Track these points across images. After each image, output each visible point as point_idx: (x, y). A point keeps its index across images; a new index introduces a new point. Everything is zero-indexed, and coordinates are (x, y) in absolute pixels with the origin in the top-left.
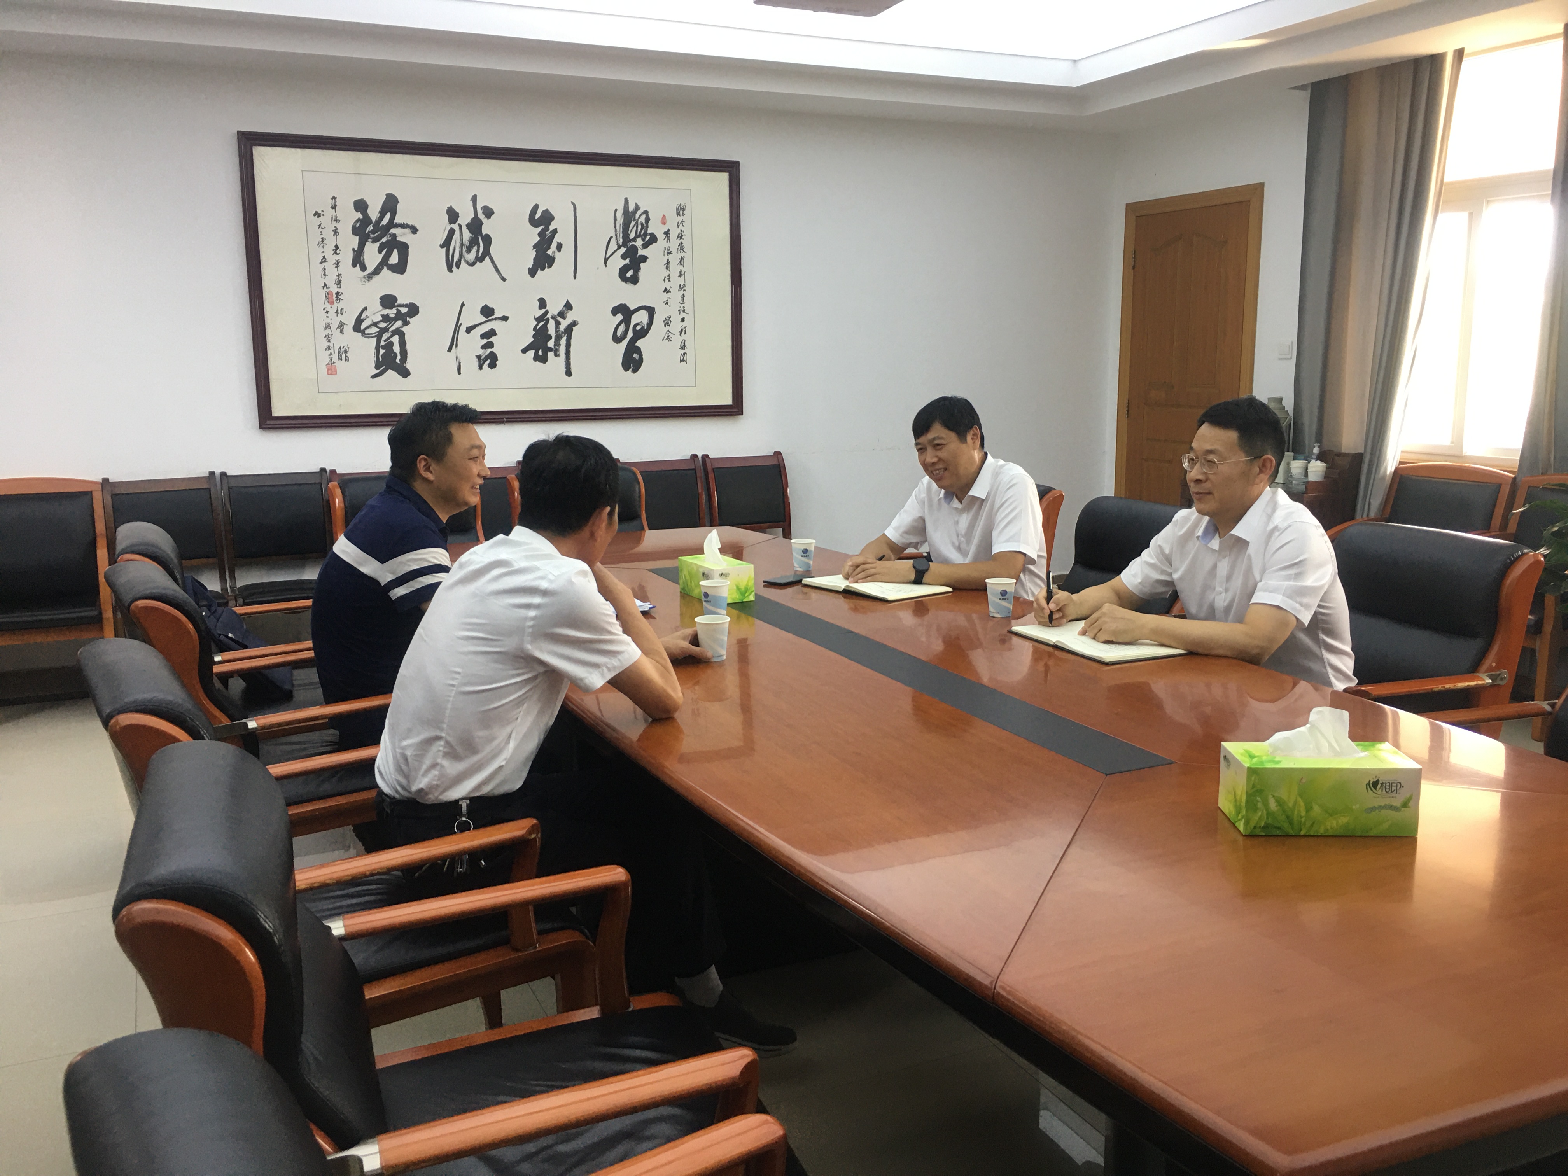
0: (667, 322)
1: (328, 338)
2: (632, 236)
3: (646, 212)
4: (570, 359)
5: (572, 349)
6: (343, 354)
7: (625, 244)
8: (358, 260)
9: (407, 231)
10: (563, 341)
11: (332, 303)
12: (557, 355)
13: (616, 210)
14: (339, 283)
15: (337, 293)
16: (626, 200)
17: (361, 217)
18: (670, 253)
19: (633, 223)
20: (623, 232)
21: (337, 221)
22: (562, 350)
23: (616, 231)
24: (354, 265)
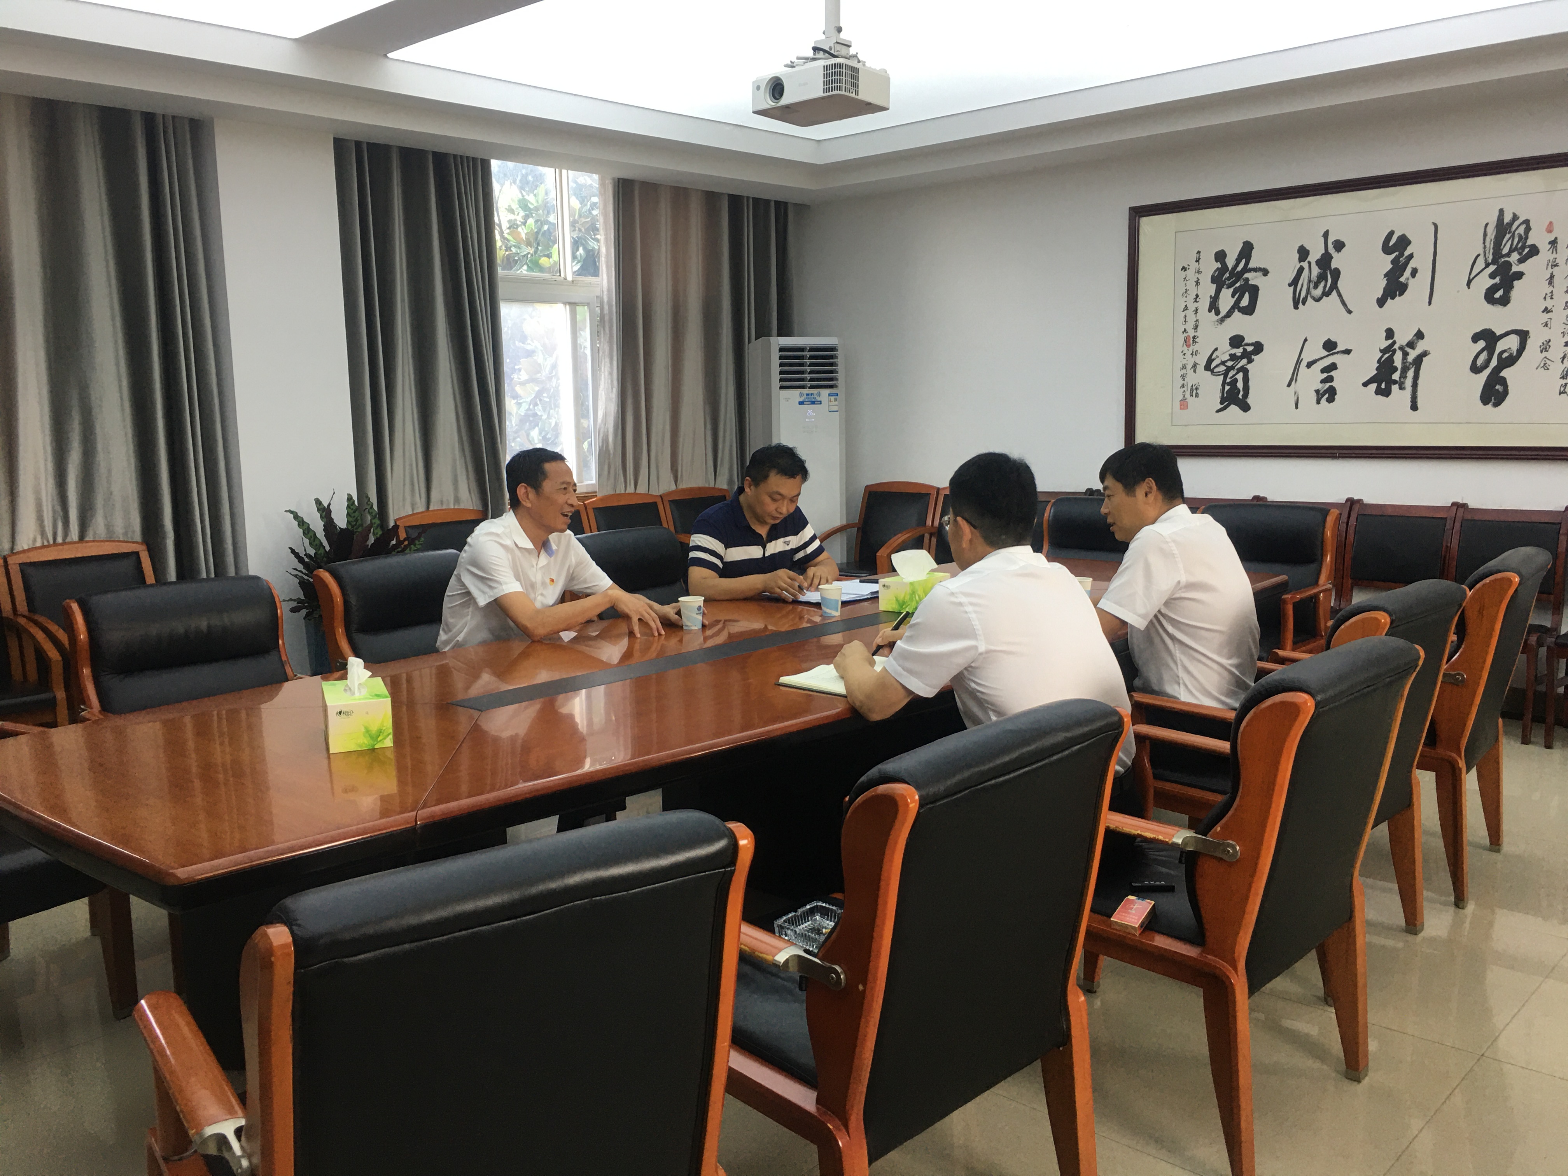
0: (1545, 347)
1: (1183, 377)
2: (1505, 251)
3: (1527, 222)
4: (1416, 392)
5: (1420, 382)
6: (1195, 391)
7: (1494, 262)
8: (1214, 306)
9: (1260, 274)
10: (1411, 374)
11: (1188, 346)
12: (1402, 388)
13: (1487, 224)
14: (1196, 328)
15: (1194, 337)
16: (1501, 211)
17: (1220, 266)
18: (1556, 265)
19: (1508, 236)
20: (1493, 248)
21: (1199, 272)
22: (1409, 382)
23: (1485, 247)
24: (1210, 311)
